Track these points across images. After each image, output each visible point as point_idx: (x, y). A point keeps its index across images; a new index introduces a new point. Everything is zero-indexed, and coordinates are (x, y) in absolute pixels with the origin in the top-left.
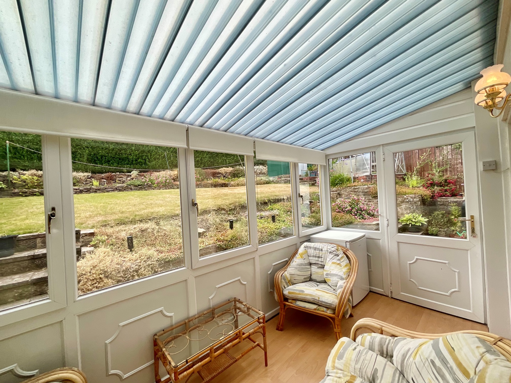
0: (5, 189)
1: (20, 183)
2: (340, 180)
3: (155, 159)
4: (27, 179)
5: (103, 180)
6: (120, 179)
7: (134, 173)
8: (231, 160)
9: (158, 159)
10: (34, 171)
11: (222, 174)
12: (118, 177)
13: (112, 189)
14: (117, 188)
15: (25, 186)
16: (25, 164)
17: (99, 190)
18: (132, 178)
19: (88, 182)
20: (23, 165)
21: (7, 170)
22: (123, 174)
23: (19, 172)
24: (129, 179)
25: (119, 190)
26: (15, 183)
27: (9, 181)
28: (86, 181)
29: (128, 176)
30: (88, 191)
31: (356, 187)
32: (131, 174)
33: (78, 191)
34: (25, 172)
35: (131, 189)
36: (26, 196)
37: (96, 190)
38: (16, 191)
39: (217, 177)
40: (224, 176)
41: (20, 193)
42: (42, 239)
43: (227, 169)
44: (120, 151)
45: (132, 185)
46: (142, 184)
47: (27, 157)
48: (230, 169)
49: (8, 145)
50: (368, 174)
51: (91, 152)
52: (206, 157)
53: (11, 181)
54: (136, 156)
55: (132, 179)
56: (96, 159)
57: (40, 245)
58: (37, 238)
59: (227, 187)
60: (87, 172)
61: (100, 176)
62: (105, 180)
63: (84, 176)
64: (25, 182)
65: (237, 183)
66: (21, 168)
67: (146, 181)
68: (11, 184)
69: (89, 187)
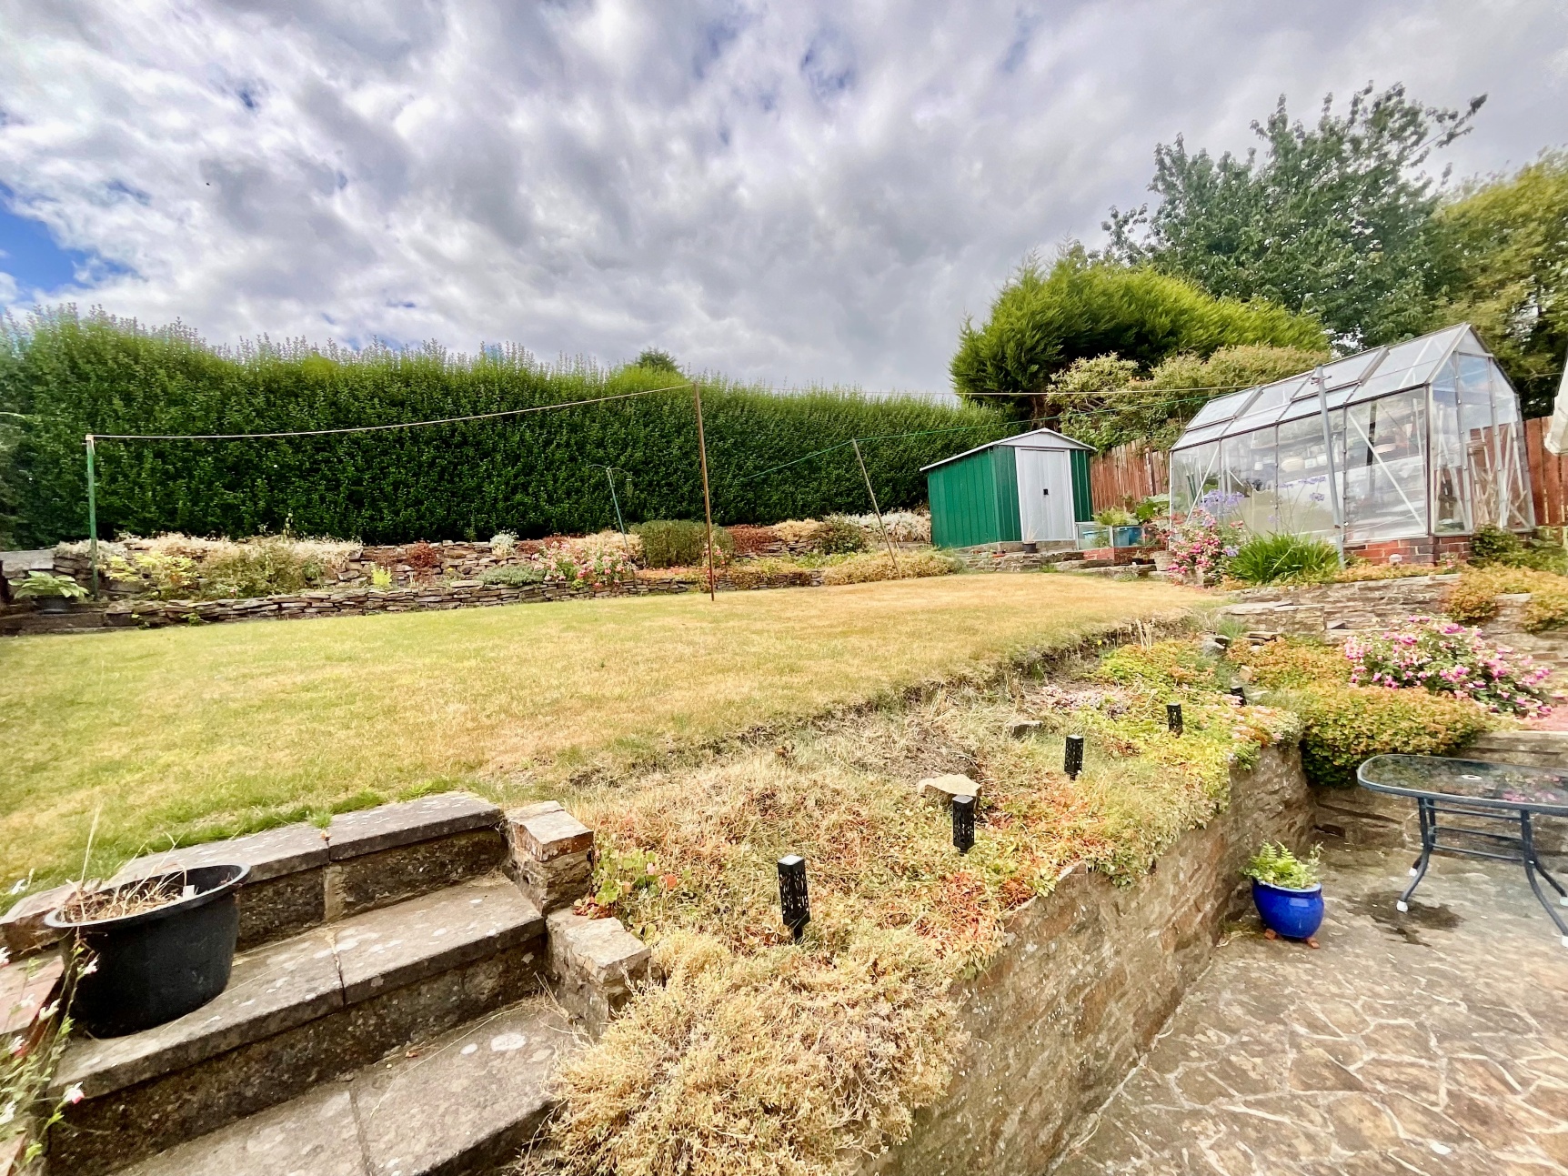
0: (84, 601)
1: (134, 578)
2: (1292, 557)
3: (568, 494)
4: (154, 567)
5: (400, 567)
6: (457, 562)
7: (502, 542)
8: (809, 493)
9: (578, 491)
10: (176, 539)
11: (785, 542)
12: (448, 556)
13: (438, 599)
14: (452, 594)
15: (147, 589)
16: (148, 515)
17: (393, 600)
18: (494, 558)
19: (352, 574)
20: (141, 517)
21: (87, 537)
22: (466, 544)
23: (128, 540)
24: (484, 561)
25: (460, 600)
26: (116, 581)
27: (96, 574)
28: (347, 570)
29: (482, 551)
30: (360, 605)
31: (1371, 584)
32: (491, 545)
33: (328, 605)
34: (146, 542)
35: (499, 596)
36: (154, 626)
37: (384, 600)
38: (121, 607)
39: (770, 551)
40: (792, 549)
41: (134, 616)
42: (347, 869)
43: (799, 523)
44: (455, 468)
45: (503, 582)
46: (535, 578)
47: (154, 491)
48: (810, 525)
49: (90, 449)
50: (1419, 531)
51: (362, 471)
52: (730, 486)
53: (101, 574)
54: (507, 484)
55: (496, 562)
56: (376, 493)
57: (338, 899)
58: (327, 866)
59: (809, 584)
60: (347, 538)
61: (391, 553)
62: (408, 568)
63: (340, 554)
64: (146, 576)
65: (845, 570)
66: (132, 527)
67: (550, 567)
68: (101, 584)
69: (361, 592)
